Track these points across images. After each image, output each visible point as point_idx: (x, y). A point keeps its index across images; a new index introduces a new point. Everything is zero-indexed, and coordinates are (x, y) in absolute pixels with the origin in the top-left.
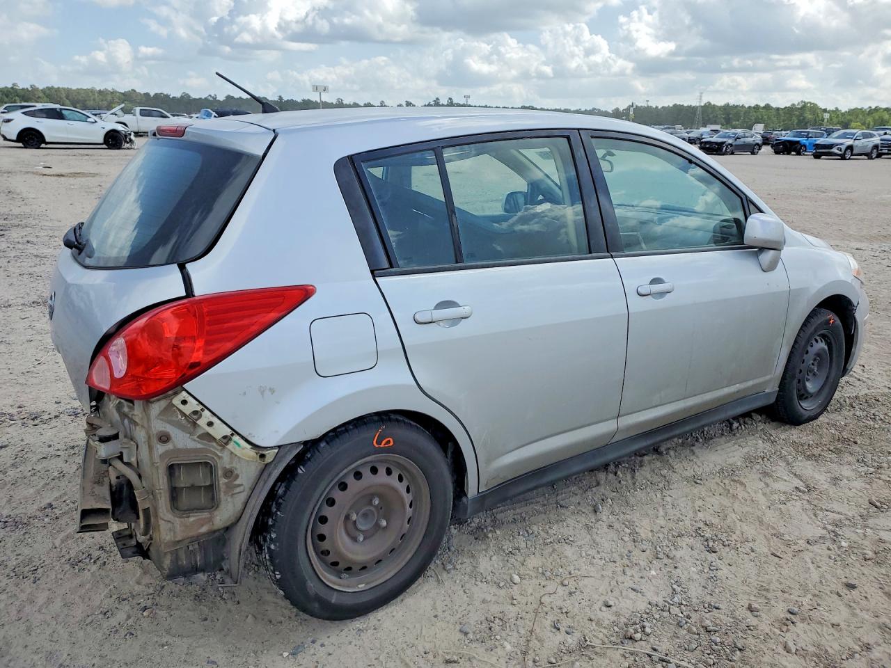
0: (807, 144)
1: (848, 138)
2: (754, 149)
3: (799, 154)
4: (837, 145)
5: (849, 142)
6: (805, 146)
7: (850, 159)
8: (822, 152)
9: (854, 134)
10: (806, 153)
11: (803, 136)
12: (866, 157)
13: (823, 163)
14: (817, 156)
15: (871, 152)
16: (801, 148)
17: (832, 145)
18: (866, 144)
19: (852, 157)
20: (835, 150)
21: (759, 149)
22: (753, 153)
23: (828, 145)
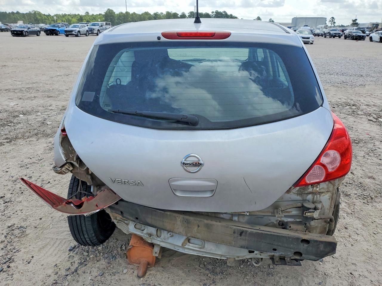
0: (59, 30)
1: (77, 28)
2: (37, 33)
3: (57, 35)
4: (74, 30)
5: (78, 29)
6: (59, 31)
7: (80, 36)
8: (68, 34)
9: (78, 26)
10: (60, 35)
11: (56, 27)
12: (85, 35)
13: (70, 38)
14: (67, 36)
15: (86, 33)
16: (57, 33)
17: (72, 30)
18: (84, 30)
19: (81, 36)
20: (73, 33)
21: (40, 33)
22: (38, 35)
23: (71, 31)
